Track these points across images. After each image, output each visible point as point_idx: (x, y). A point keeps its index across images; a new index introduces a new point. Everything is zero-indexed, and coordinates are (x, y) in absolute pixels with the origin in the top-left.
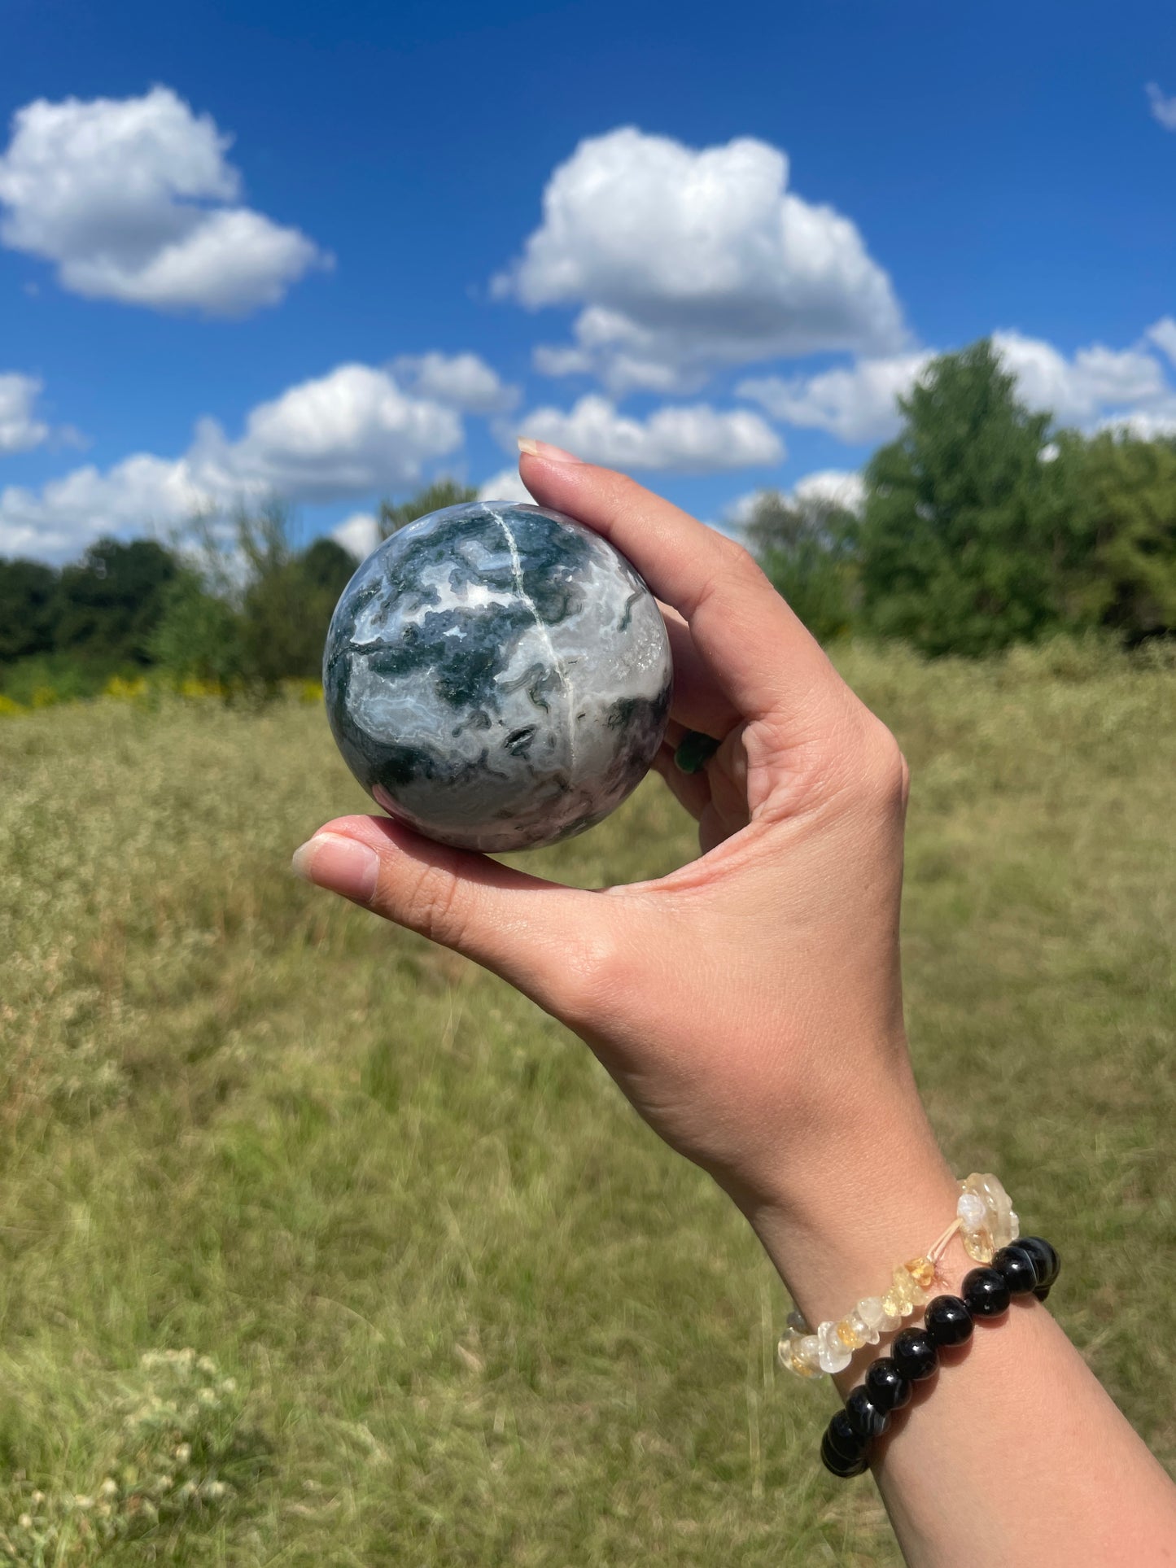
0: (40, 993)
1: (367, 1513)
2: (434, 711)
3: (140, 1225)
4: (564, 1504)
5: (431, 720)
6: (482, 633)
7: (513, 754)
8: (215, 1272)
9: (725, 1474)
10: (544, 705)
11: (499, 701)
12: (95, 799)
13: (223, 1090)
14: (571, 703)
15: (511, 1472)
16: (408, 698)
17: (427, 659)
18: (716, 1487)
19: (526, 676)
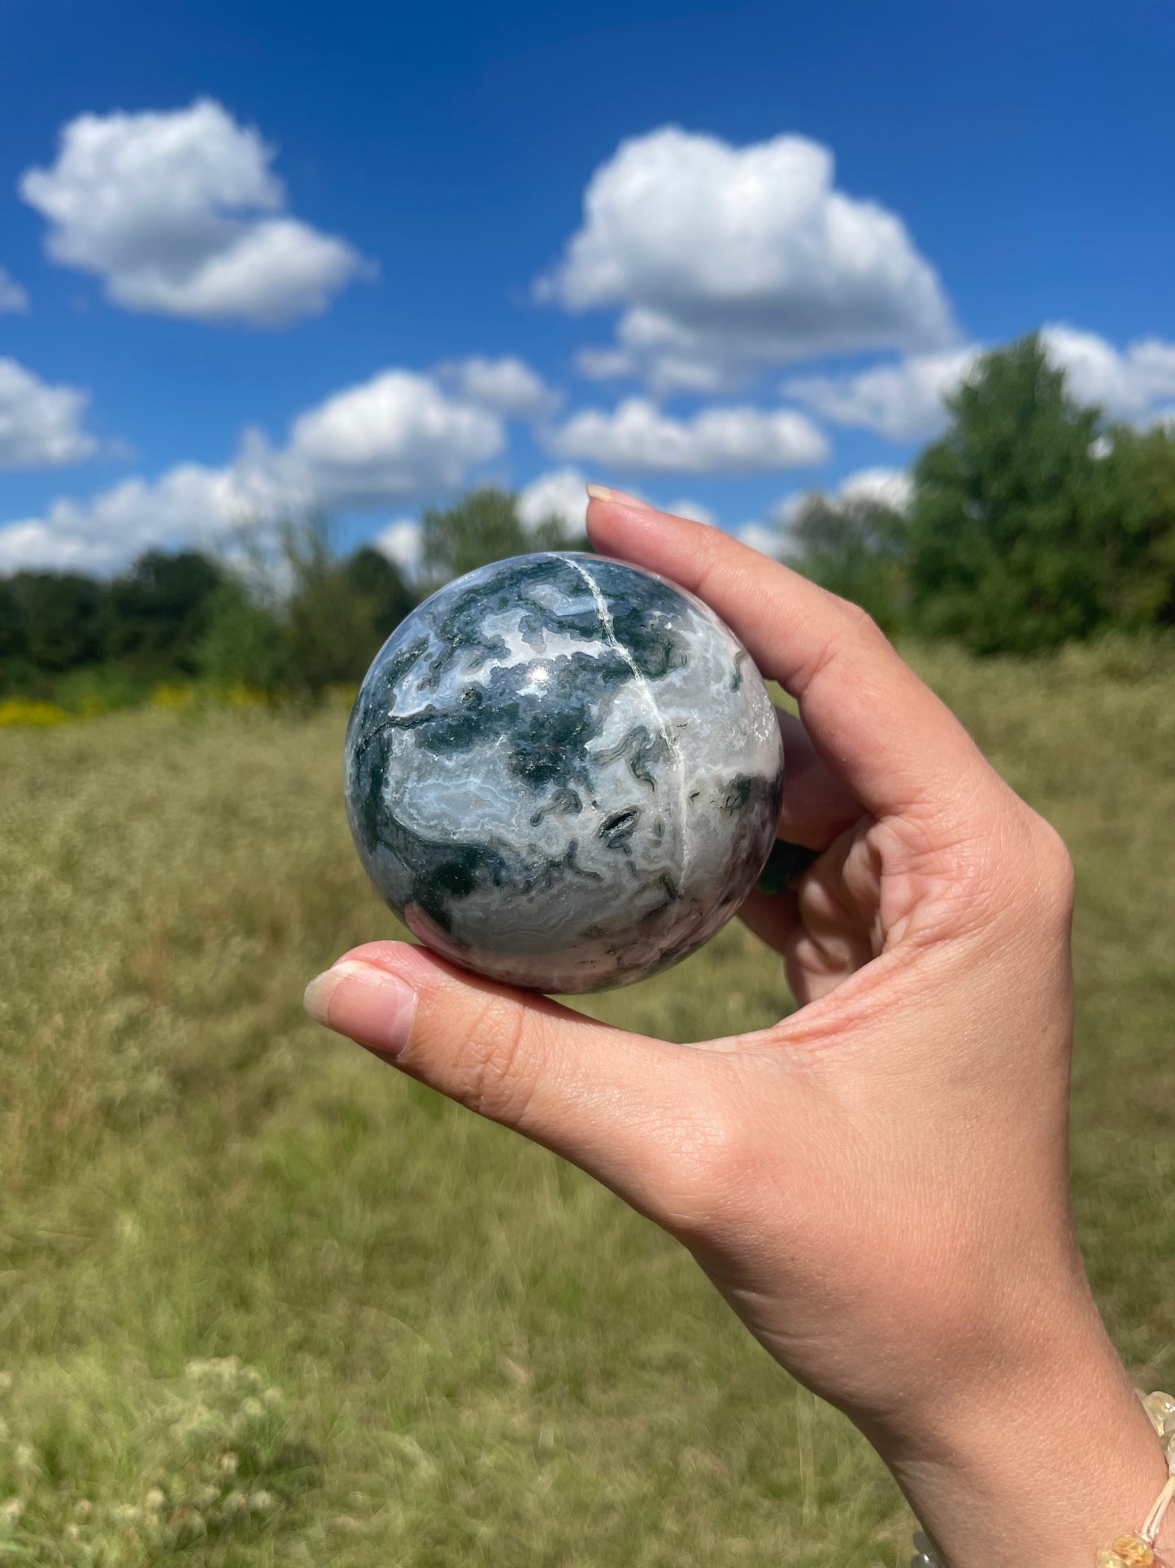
0: (89, 1000)
1: (414, 1528)
2: (507, 792)
3: (187, 1234)
4: (613, 1521)
5: (500, 807)
6: (568, 689)
7: (609, 846)
8: (261, 1282)
9: (776, 1492)
10: (649, 780)
11: (592, 776)
12: (145, 808)
13: (269, 1098)
14: (682, 776)
15: (559, 1486)
16: (472, 778)
17: (497, 725)
18: (767, 1503)
19: (626, 743)
